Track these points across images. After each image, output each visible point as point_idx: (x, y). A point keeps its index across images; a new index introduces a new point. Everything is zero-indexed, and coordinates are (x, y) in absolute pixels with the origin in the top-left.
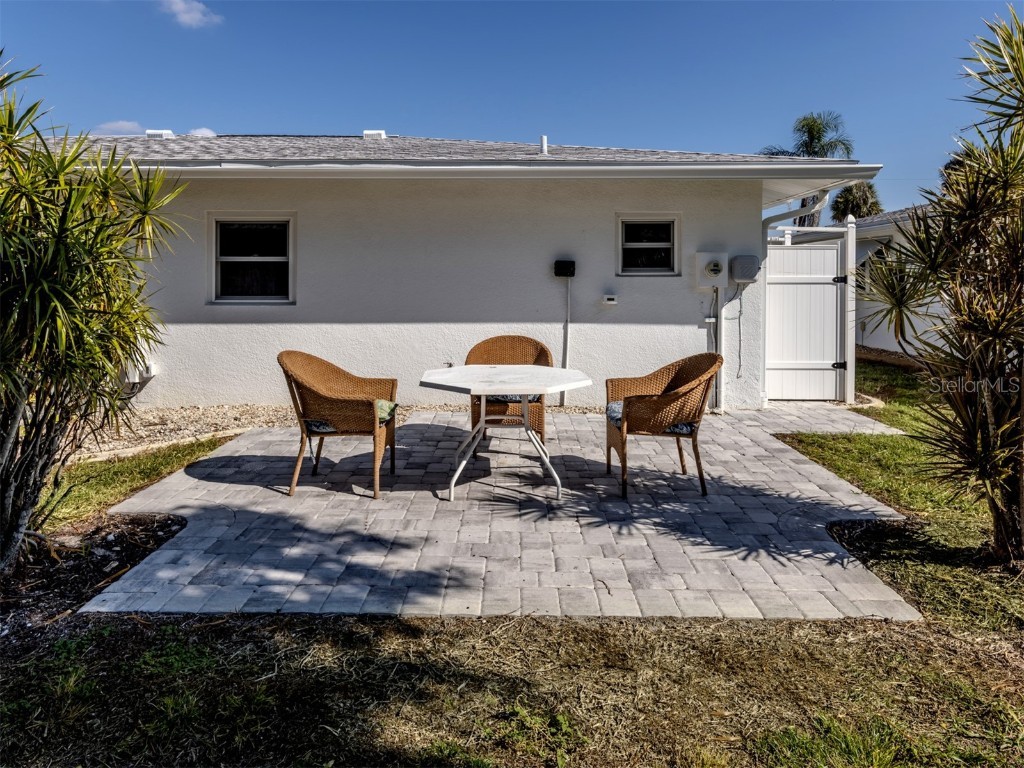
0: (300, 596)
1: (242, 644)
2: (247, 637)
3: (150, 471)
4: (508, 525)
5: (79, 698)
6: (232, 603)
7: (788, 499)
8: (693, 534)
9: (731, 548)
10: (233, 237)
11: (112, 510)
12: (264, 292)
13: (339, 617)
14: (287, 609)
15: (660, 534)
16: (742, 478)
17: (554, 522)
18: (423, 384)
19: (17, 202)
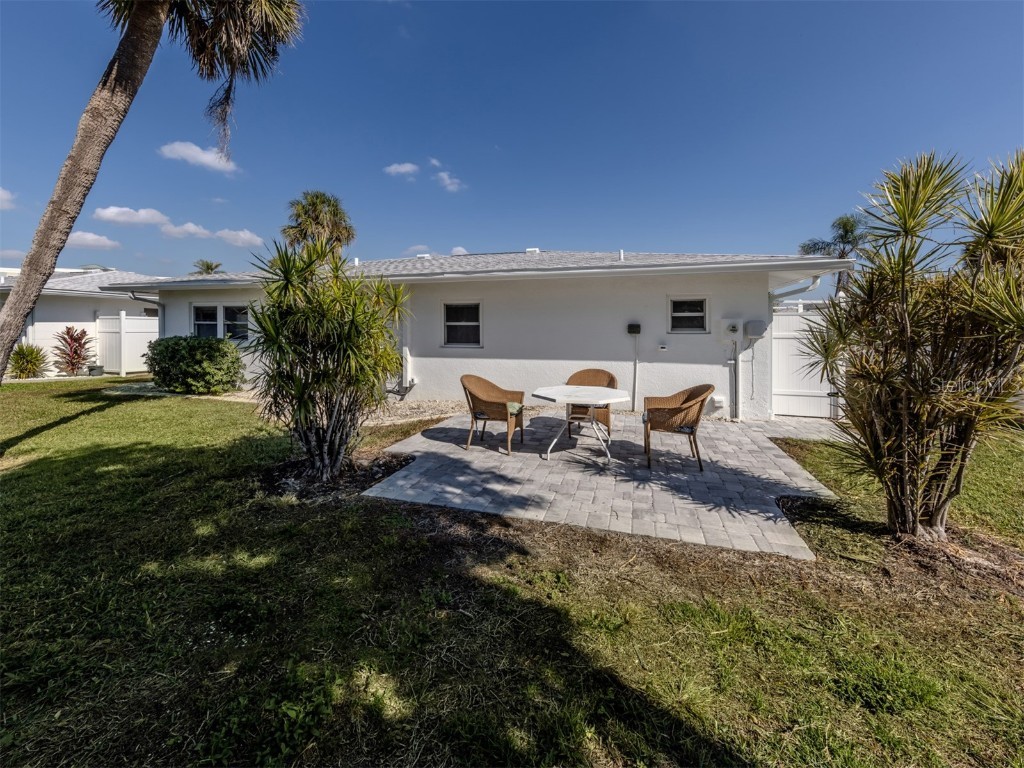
0: (457, 501)
1: (425, 518)
2: (428, 515)
3: (405, 432)
4: (575, 476)
5: (352, 531)
6: (425, 499)
7: (758, 479)
8: (683, 492)
9: (704, 503)
10: (453, 312)
11: (385, 450)
12: (468, 341)
13: (472, 512)
14: (449, 505)
15: (662, 490)
16: (732, 463)
17: (602, 477)
18: (533, 395)
19: (335, 305)
